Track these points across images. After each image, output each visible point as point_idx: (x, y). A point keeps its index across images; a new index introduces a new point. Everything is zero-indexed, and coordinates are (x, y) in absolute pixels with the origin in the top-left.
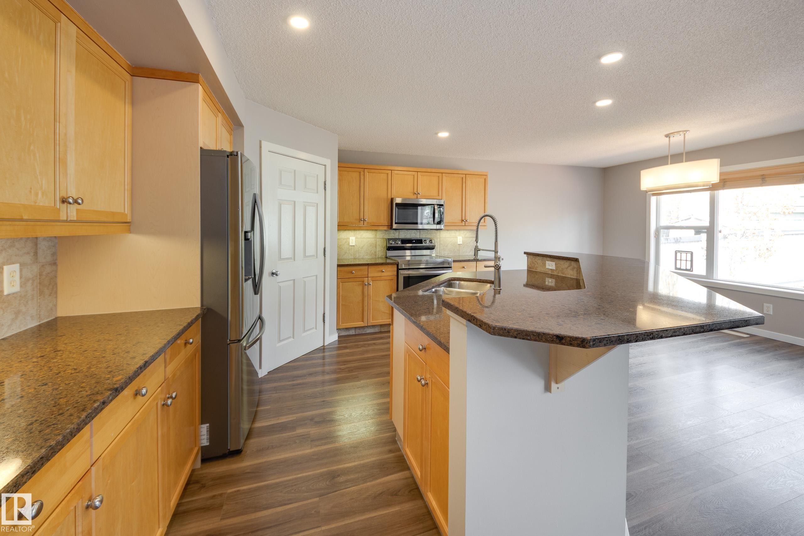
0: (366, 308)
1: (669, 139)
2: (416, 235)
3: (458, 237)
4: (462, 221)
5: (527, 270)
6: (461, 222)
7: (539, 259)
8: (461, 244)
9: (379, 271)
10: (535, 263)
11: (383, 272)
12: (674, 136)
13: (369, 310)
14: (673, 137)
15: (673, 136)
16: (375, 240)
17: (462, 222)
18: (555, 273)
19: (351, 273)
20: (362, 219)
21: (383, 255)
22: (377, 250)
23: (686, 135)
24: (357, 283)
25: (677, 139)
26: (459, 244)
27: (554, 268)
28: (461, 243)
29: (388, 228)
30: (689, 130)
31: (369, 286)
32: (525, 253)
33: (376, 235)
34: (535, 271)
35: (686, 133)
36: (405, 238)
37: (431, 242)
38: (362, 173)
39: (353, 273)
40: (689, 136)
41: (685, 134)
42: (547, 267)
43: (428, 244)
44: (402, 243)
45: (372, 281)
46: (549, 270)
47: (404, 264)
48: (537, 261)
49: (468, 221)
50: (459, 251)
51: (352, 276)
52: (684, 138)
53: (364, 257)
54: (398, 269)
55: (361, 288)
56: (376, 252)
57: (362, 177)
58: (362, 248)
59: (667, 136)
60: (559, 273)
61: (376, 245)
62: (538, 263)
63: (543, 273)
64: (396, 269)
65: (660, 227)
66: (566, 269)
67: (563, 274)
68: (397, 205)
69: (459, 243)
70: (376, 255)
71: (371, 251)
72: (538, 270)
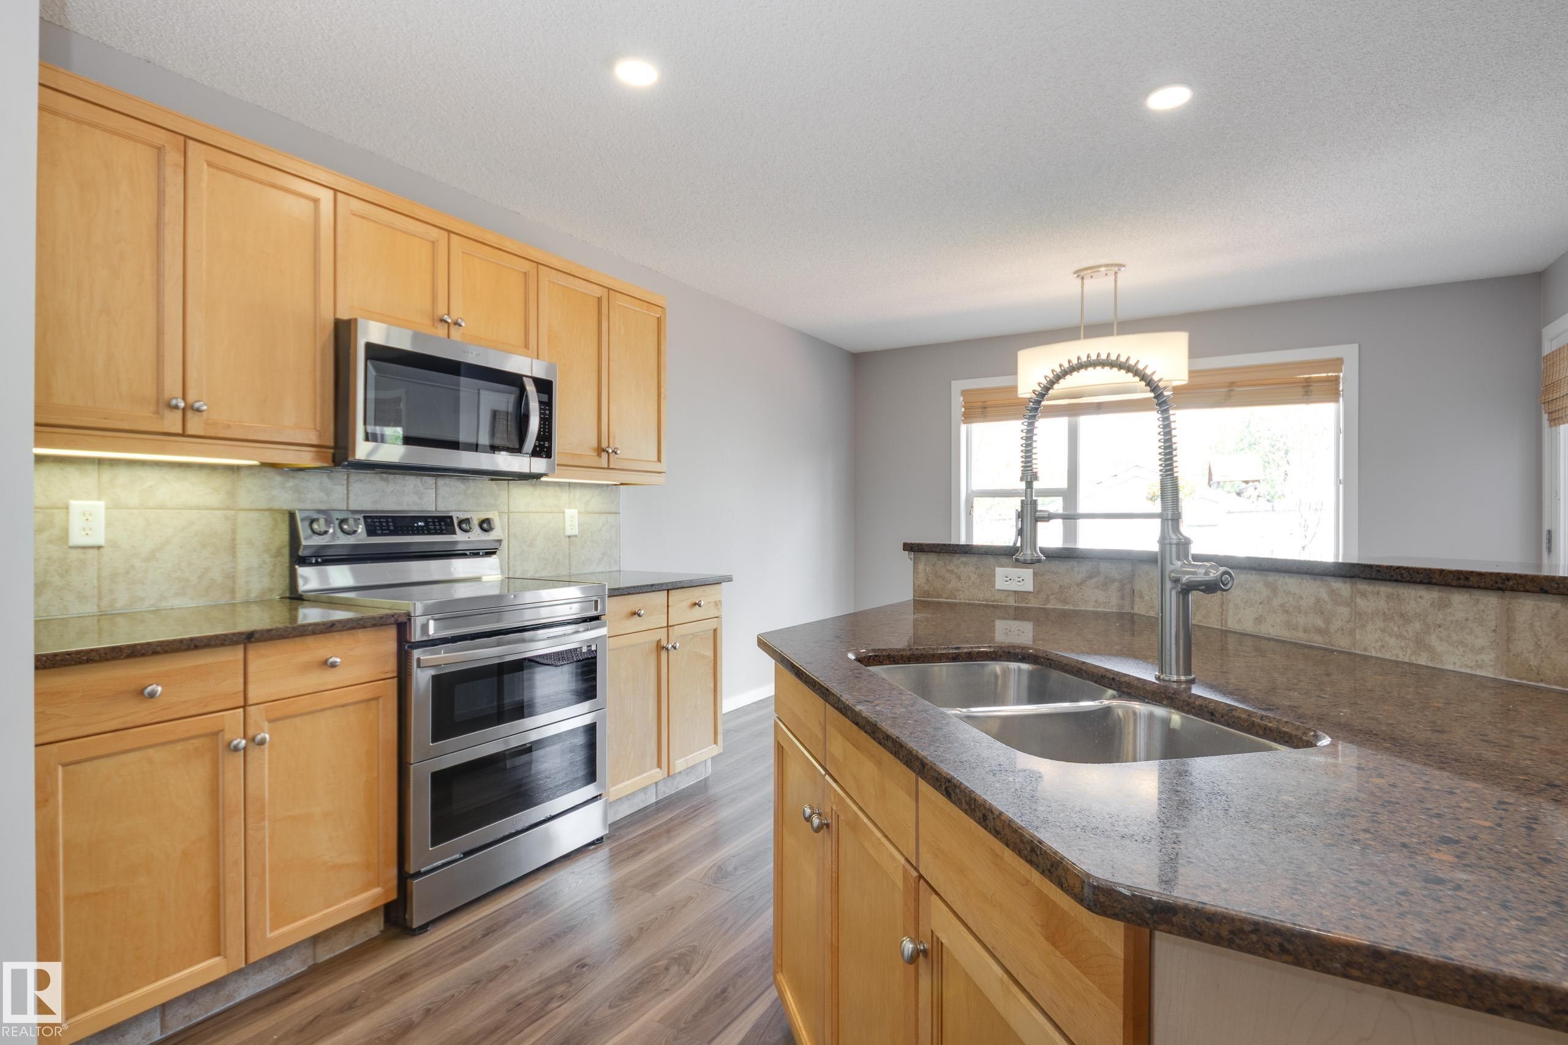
0: (234, 877)
1: (1083, 282)
2: (421, 498)
3: (567, 511)
4: (600, 450)
5: (914, 600)
6: (596, 454)
7: (965, 564)
8: (576, 536)
9: (307, 668)
10: (948, 575)
11: (333, 665)
12: (1092, 274)
13: (253, 882)
14: (1092, 277)
15: (1090, 275)
16: (227, 518)
17: (599, 455)
18: (1034, 603)
19: (141, 694)
20: (174, 402)
21: (271, 590)
22: (242, 565)
23: (1119, 276)
24: (179, 747)
25: (1099, 285)
26: (569, 537)
27: (1029, 586)
28: (575, 532)
29: (320, 457)
30: (1124, 263)
31: (254, 752)
32: (909, 547)
33: (232, 494)
34: (948, 603)
35: (1119, 270)
36: (376, 511)
37: (485, 526)
38: (173, 157)
39: (152, 695)
40: (1126, 279)
41: (1116, 273)
42: (1000, 583)
43: (476, 536)
44: (371, 532)
45: (270, 721)
46: (1008, 596)
47: (435, 620)
48: (956, 570)
49: (619, 452)
50: (570, 558)
51: (142, 712)
52: (1116, 282)
53: (164, 604)
54: (405, 648)
55: (200, 771)
56: (232, 577)
57: (173, 179)
58: (152, 557)
59: (1080, 274)
60: (1047, 600)
61: (234, 539)
62: (959, 578)
63: (979, 605)
64: (392, 646)
65: (972, 492)
66: (1077, 585)
67: (1065, 601)
68: (376, 353)
69: (569, 532)
70: (233, 592)
71: (207, 570)
72: (962, 598)
